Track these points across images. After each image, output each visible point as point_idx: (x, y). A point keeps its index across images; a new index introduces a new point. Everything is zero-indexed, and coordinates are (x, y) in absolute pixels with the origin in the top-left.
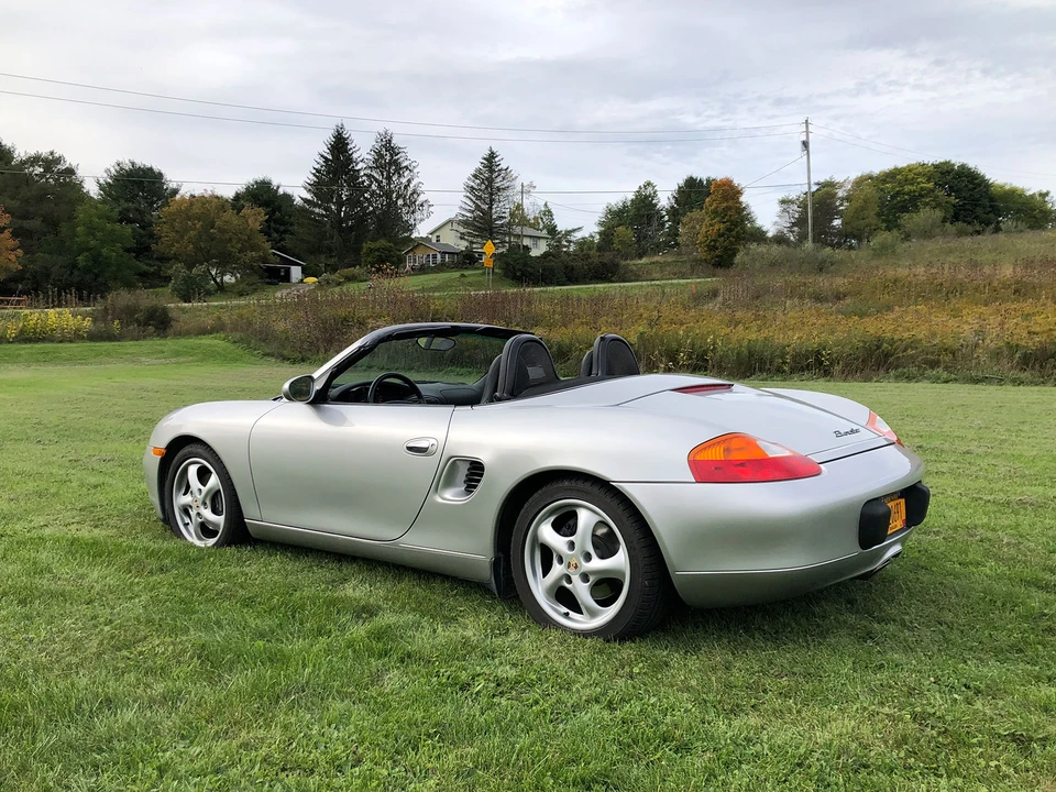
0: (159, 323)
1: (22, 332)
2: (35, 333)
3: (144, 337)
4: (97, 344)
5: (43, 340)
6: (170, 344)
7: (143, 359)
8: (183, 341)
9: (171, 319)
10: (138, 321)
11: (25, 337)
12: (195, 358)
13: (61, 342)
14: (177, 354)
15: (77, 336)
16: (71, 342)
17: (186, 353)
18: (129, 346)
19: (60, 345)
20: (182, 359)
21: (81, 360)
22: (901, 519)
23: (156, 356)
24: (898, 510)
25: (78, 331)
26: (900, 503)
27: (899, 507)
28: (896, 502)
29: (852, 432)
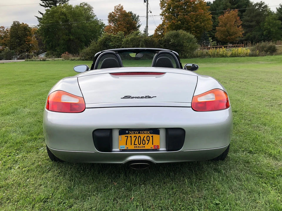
0: (272, 51)
1: (232, 54)
2: (235, 54)
3: (266, 55)
4: (251, 57)
5: (235, 56)
6: (273, 57)
7: (260, 62)
8: (277, 57)
9: (277, 50)
10: (265, 50)
11: (233, 56)
12: (278, 62)
13: (241, 57)
14: (272, 60)
15: (246, 55)
16: (244, 57)
17: (276, 60)
18: (259, 58)
19: (240, 58)
20: (273, 62)
21: (243, 62)
22: (153, 144)
23: (265, 61)
24: (148, 139)
25: (247, 53)
26: (152, 136)
27: (151, 138)
28: (146, 135)
29: (142, 97)
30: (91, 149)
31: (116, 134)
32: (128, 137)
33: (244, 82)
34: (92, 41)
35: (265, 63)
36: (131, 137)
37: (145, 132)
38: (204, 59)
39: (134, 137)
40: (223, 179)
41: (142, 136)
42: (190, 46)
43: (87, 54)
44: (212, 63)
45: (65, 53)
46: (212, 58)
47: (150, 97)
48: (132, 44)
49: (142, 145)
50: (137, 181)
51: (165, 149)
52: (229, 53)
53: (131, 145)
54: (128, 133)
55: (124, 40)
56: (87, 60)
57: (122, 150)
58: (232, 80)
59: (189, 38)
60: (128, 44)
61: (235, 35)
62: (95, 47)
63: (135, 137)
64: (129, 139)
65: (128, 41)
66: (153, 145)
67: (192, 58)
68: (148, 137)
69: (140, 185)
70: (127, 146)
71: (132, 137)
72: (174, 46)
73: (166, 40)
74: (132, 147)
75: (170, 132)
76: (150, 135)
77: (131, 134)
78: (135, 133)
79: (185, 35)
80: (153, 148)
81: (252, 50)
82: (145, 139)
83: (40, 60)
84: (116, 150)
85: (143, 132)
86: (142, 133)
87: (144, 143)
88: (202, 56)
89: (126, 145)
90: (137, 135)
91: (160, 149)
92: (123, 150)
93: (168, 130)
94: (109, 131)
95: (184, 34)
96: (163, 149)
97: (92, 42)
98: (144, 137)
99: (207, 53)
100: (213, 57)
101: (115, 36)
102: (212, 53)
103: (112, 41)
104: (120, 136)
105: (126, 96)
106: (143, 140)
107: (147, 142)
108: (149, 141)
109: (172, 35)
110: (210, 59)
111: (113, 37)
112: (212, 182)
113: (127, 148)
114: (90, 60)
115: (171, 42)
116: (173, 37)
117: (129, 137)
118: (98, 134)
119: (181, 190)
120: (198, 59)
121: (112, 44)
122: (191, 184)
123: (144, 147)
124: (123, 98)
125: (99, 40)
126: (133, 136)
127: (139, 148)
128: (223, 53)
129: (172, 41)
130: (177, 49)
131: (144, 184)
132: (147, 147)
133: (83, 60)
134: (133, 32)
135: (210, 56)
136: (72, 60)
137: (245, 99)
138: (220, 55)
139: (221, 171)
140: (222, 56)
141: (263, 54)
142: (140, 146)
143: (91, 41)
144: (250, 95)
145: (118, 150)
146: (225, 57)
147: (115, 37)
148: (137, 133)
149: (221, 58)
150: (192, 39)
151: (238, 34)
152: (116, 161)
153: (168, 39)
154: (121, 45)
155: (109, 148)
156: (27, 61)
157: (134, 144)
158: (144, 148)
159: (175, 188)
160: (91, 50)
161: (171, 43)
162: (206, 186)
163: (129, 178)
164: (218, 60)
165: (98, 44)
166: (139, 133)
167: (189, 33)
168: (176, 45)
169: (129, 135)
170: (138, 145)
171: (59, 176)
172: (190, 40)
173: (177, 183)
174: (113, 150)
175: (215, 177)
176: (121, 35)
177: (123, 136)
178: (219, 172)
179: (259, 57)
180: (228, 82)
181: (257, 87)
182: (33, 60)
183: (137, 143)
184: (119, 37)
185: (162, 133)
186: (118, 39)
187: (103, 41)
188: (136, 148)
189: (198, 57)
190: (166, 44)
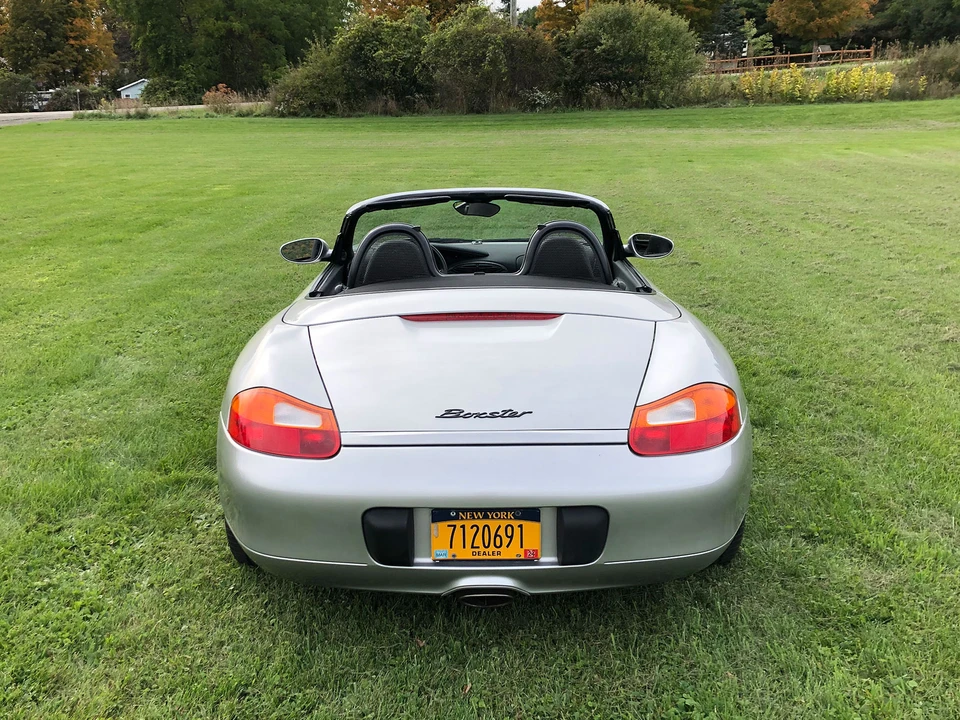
1: (825, 92)
2: (838, 92)
3: (952, 95)
4: (895, 104)
5: (839, 100)
7: (931, 122)
10: (949, 76)
11: (830, 97)
13: (861, 101)
15: (880, 95)
16: (870, 101)
18: (926, 106)
19: (855, 105)
22: (522, 547)
23: (948, 118)
24: (509, 534)
25: (882, 88)
26: (521, 526)
27: (517, 531)
28: (504, 523)
29: (493, 415)
30: (356, 557)
31: (422, 520)
32: (455, 526)
33: (851, 228)
34: (314, 42)
35: (948, 124)
36: (463, 527)
37: (502, 515)
38: (722, 110)
39: (472, 528)
40: (714, 630)
41: (493, 524)
42: (671, 62)
43: (296, 94)
44: (752, 127)
45: (217, 90)
46: (751, 107)
47: (514, 415)
48: (459, 55)
49: (492, 548)
50: (478, 633)
51: (554, 559)
52: (816, 88)
53: (464, 547)
54: (456, 518)
55: (430, 38)
56: (295, 114)
57: (440, 560)
58: (811, 216)
59: (667, 29)
60: (447, 54)
61: (840, 11)
62: (325, 64)
63: (475, 528)
64: (459, 531)
65: (442, 41)
66: (523, 550)
67: (678, 106)
68: (509, 528)
69: (488, 648)
70: (453, 551)
71: (467, 529)
72: (612, 61)
73: (581, 37)
74: (467, 554)
75: (569, 519)
76: (516, 523)
77: (462, 519)
78: (474, 518)
79: (652, 21)
80: (522, 557)
81: (904, 75)
82: (502, 532)
83: (129, 117)
84: (423, 561)
85: (497, 515)
86: (493, 518)
87: (498, 544)
88: (713, 100)
89: (451, 547)
90: (481, 523)
91: (543, 560)
92: (443, 562)
93: (563, 511)
94: (407, 513)
95: (648, 14)
96: (548, 560)
97: (313, 48)
98: (500, 527)
99: (733, 87)
100: (755, 102)
101: (394, 23)
102: (751, 88)
103: (385, 45)
104: (434, 525)
105: (449, 412)
106: (496, 535)
107: (506, 541)
108: (511, 537)
109: (606, 21)
110: (745, 109)
111: (387, 27)
112: (682, 643)
113: (454, 556)
114: (308, 116)
115: (601, 45)
116: (610, 26)
117: (458, 527)
118: (377, 522)
119: (598, 663)
120: (700, 109)
121: (387, 56)
122: (626, 647)
123: (499, 553)
124: (442, 417)
125: (339, 40)
126: (468, 524)
127: (485, 557)
128: (791, 86)
129: (606, 41)
130: (622, 72)
131: (497, 643)
132: (507, 553)
133: (282, 115)
134: (460, 11)
135: (744, 98)
136: (241, 115)
137: (834, 317)
138: (782, 95)
139: (713, 602)
140: (791, 99)
141: (943, 91)
142: (487, 550)
143: (310, 42)
144: (858, 298)
145: (430, 560)
146: (801, 103)
147: (396, 29)
148: (479, 518)
149: (785, 108)
150: (678, 33)
151: (853, 9)
152: (424, 588)
153: (590, 34)
154: (417, 59)
155: (406, 557)
156: (82, 117)
157: (473, 547)
158: (499, 557)
159: (582, 658)
160: (307, 77)
161: (604, 51)
162: (665, 654)
163: (458, 625)
164: (773, 115)
165: (333, 56)
166: (486, 517)
167: (669, 11)
168: (618, 56)
169: (458, 523)
170: (482, 549)
171: (265, 616)
172: (671, 38)
173: (589, 641)
174: (417, 560)
175: (692, 624)
176: (417, 20)
177: (443, 526)
178: (708, 606)
179: (925, 103)
180: (793, 227)
181: (892, 255)
182: (100, 116)
183: (478, 542)
184: (409, 29)
185: (548, 519)
186: (406, 37)
187: (351, 43)
188: (477, 557)
189: (698, 102)
190: (582, 54)
